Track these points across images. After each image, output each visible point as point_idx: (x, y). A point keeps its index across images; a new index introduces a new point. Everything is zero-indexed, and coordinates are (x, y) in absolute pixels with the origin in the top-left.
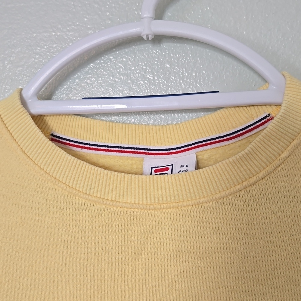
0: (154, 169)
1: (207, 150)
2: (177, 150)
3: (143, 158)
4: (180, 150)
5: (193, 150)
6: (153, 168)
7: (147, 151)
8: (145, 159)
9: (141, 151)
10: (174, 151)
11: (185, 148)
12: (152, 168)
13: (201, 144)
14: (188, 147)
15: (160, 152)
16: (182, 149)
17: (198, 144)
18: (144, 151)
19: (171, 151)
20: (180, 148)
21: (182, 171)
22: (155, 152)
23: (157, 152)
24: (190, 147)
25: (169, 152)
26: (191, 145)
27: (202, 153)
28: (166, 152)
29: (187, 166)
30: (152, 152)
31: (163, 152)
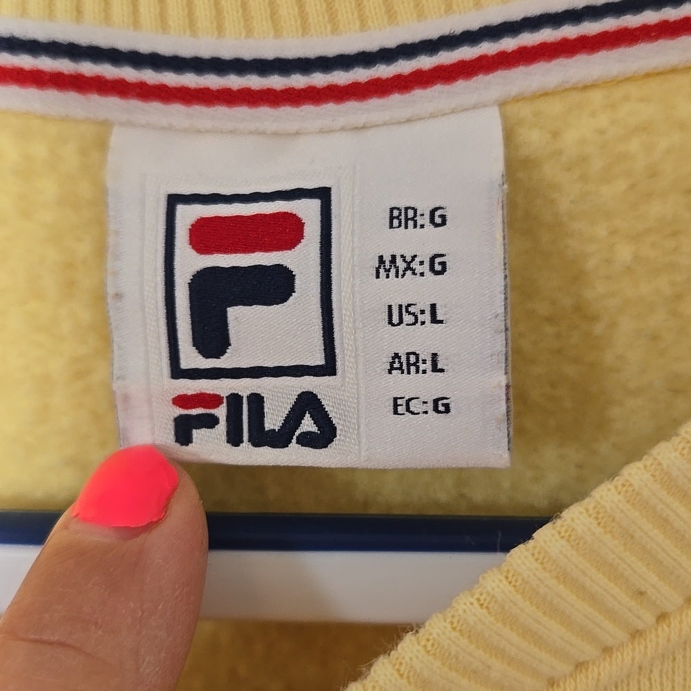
0: (187, 215)
1: (585, 88)
2: (361, 75)
3: (106, 125)
4: (383, 71)
5: (481, 80)
6: (181, 209)
7: (128, 73)
8: (117, 138)
9: (88, 68)
10: (340, 78)
11: (425, 62)
12: (174, 200)
13: (547, 35)
14: (446, 57)
15: (234, 81)
16: (404, 67)
17: (529, 39)
18: (108, 71)
19: (319, 79)
20: (387, 55)
21: (401, 265)
22: (191, 80)
23: (212, 81)
24: (466, 53)
25: (298, 81)
26: (471, 37)
27: (554, 107)
28: (276, 82)
29: (438, 218)
30: (170, 78)
31: (254, 82)
